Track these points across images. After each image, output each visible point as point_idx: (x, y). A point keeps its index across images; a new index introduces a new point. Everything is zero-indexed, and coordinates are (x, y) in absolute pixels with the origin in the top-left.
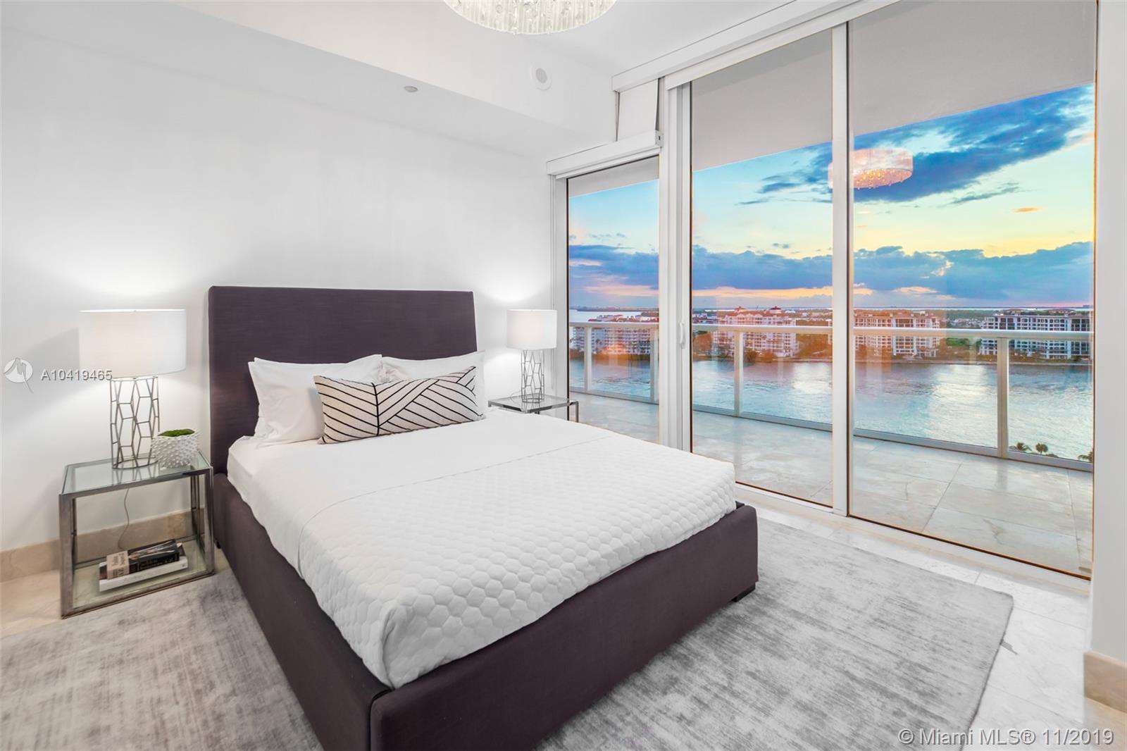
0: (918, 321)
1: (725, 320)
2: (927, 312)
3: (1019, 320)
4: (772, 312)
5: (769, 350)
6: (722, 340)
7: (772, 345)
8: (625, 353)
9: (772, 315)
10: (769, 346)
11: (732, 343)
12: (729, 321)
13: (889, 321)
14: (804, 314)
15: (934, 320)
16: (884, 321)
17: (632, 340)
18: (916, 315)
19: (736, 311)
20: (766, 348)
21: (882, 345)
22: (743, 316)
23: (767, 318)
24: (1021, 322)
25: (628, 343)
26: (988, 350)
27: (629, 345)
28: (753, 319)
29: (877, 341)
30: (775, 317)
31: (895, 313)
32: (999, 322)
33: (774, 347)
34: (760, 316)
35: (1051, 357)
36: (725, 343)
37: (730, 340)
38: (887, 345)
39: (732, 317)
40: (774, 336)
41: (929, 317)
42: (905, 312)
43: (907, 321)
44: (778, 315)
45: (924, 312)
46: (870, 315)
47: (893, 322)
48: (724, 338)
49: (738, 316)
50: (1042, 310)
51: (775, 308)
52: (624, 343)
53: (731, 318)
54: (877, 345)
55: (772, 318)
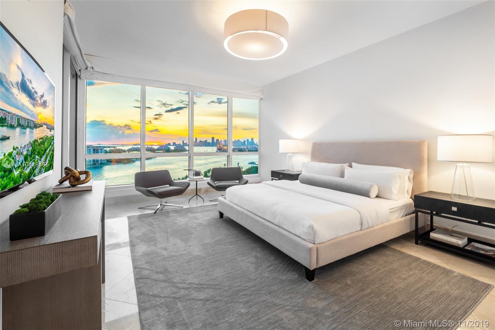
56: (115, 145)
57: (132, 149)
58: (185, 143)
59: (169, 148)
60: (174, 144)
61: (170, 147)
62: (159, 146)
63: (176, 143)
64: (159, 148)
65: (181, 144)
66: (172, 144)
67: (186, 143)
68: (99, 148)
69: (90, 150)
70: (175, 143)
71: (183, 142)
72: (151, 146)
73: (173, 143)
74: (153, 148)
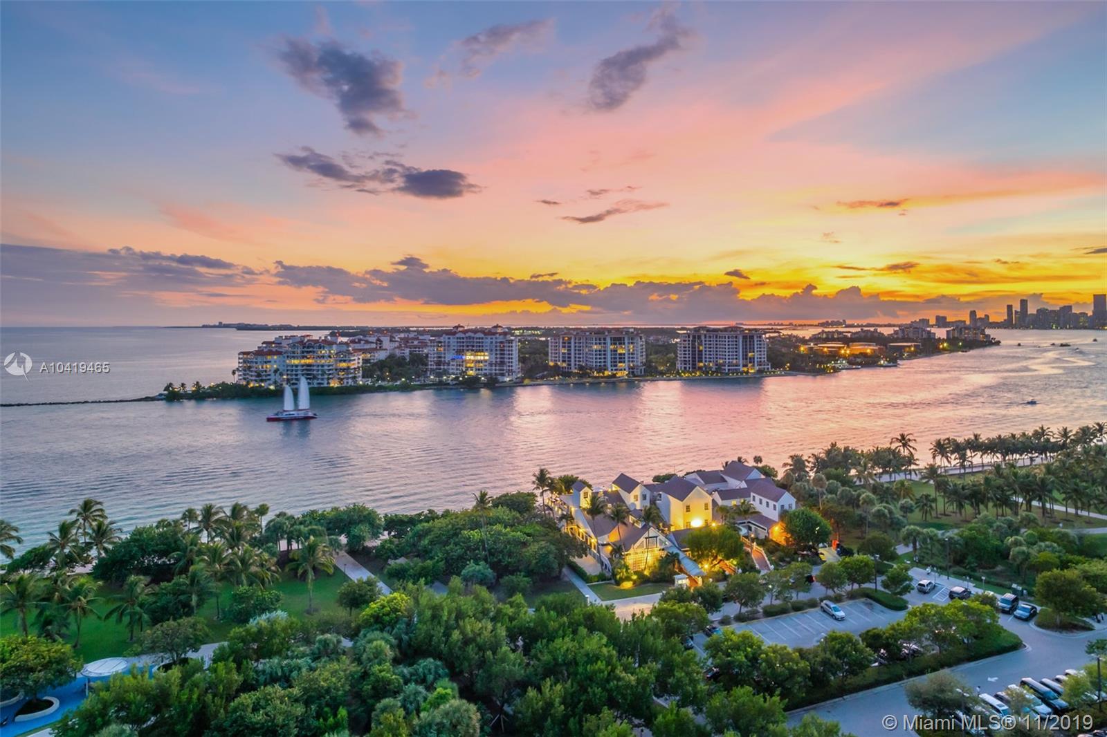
0: (629, 339)
1: (442, 339)
2: (635, 328)
3: (705, 337)
4: (493, 331)
5: (491, 374)
6: (439, 363)
7: (494, 368)
8: (316, 386)
9: (494, 334)
10: (491, 370)
11: (451, 367)
12: (447, 341)
13: (605, 339)
14: (517, 332)
15: (641, 338)
16: (600, 340)
17: (326, 368)
18: (627, 333)
19: (455, 330)
20: (487, 372)
21: (598, 364)
22: (463, 336)
23: (489, 337)
24: (707, 339)
25: (320, 372)
26: (683, 366)
27: (322, 375)
28: (473, 338)
29: (594, 360)
30: (498, 336)
31: (609, 330)
32: (691, 339)
33: (496, 370)
34: (482, 335)
35: (729, 370)
36: (442, 367)
37: (448, 364)
38: (603, 364)
39: (451, 337)
40: (496, 358)
41: (637, 334)
42: (617, 330)
43: (620, 339)
44: (500, 334)
45: (632, 330)
46: (588, 333)
47: (608, 341)
48: (440, 361)
49: (457, 335)
50: (721, 327)
51: (497, 327)
52: (315, 372)
53: (449, 338)
54: (594, 364)
55: (494, 337)
56: (775, 325)
57: (824, 336)
58: (981, 319)
59: (929, 332)
60: (941, 322)
61: (933, 330)
62: (897, 329)
63: (948, 320)
64: (896, 332)
65: (965, 321)
66: (933, 321)
67: (983, 316)
68: (754, 332)
69: (736, 337)
70: (945, 318)
71: (973, 314)
72: (872, 329)
73: (938, 318)
74: (880, 333)
